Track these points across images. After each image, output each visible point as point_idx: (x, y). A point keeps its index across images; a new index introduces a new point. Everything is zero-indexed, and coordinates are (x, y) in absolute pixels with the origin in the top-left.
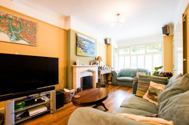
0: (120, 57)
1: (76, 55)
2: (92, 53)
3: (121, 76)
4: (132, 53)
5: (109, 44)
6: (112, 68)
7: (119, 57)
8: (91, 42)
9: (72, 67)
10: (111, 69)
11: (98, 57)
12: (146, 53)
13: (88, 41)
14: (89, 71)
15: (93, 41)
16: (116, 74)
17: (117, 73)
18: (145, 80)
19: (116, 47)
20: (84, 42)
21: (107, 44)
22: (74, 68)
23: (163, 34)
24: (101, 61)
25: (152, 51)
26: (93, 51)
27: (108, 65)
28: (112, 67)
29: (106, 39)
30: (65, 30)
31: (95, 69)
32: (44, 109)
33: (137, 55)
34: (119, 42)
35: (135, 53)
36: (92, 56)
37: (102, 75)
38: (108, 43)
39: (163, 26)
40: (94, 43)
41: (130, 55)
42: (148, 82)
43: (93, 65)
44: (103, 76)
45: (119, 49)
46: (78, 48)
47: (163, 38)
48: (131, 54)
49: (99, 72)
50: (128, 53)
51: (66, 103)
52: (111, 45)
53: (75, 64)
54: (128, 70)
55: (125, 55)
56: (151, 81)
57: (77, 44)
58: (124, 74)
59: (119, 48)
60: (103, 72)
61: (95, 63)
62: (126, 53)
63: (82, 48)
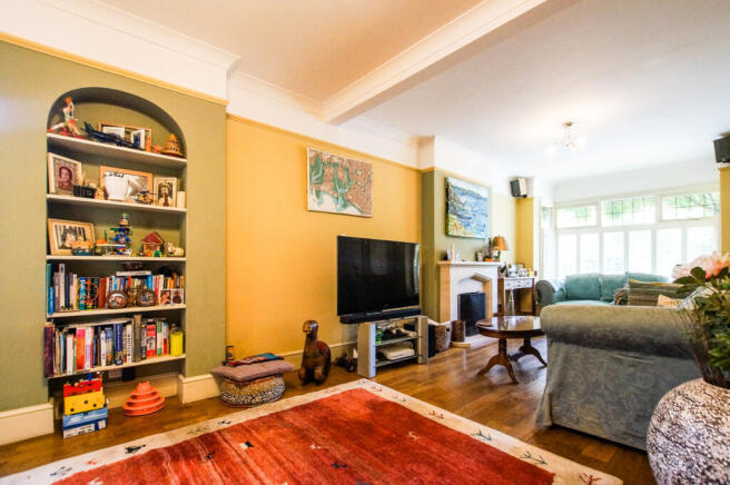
0: (561, 237)
1: (447, 233)
2: (482, 228)
3: (567, 297)
4: (606, 221)
5: (525, 196)
6: (536, 274)
7: (557, 236)
8: (478, 197)
9: (438, 267)
10: (532, 276)
11: (496, 238)
12: (660, 220)
13: (471, 194)
14: (475, 278)
15: (483, 193)
16: (553, 291)
17: (557, 289)
18: (646, 293)
19: (548, 203)
20: (463, 199)
21: (519, 195)
22: (442, 269)
23: (718, 161)
24: (506, 249)
25: (683, 214)
26: (483, 221)
27: (523, 262)
28: (536, 268)
29: (517, 181)
30: (418, 171)
31: (490, 272)
32: (408, 353)
33: (626, 229)
34: (556, 188)
35: (618, 222)
36: (482, 235)
37: (508, 292)
38: (522, 193)
39: (719, 138)
40: (485, 200)
41: (598, 229)
42: (652, 298)
43: (484, 260)
44: (512, 294)
45: (556, 208)
46: (450, 215)
47: (719, 172)
48: (604, 225)
49: (501, 282)
50: (592, 221)
51: (438, 352)
52: (532, 199)
53: (445, 258)
54: (593, 279)
55: (578, 230)
56: (660, 296)
57: (447, 205)
58: (578, 292)
59: (557, 206)
60: (510, 285)
61: (487, 258)
62: (582, 223)
63: (459, 216)
